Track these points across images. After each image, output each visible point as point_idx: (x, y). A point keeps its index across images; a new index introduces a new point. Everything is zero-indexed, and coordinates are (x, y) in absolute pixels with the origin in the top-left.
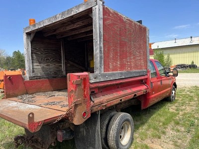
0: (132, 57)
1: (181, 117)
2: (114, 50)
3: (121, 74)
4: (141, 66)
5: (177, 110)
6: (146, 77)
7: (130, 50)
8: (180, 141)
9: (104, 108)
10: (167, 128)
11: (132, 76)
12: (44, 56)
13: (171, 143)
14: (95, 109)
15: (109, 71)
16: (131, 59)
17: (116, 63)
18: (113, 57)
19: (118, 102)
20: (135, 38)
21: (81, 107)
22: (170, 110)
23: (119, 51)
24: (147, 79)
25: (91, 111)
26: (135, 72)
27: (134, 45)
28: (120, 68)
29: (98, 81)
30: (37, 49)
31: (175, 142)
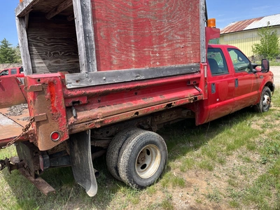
0: (165, 45)
1: (265, 137)
2: (120, 34)
3: (139, 72)
4: (187, 58)
5: (263, 127)
6: (197, 75)
7: (159, 32)
8: (242, 177)
9: (98, 126)
10: (232, 154)
11: (162, 75)
12: (49, 48)
13: (227, 178)
14: (78, 128)
15: (111, 69)
16: (163, 47)
17: (127, 55)
18: (120, 45)
19: (129, 117)
20: (171, 11)
21: (48, 125)
22: (252, 126)
23: (132, 35)
24: (199, 78)
25: (70, 130)
26: (170, 69)
27: (170, 24)
28: (136, 63)
29: (84, 85)
30: (38, 38)
31: (234, 178)
